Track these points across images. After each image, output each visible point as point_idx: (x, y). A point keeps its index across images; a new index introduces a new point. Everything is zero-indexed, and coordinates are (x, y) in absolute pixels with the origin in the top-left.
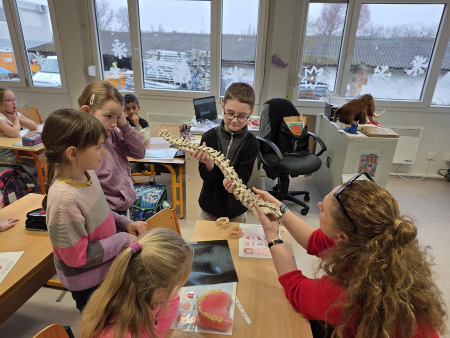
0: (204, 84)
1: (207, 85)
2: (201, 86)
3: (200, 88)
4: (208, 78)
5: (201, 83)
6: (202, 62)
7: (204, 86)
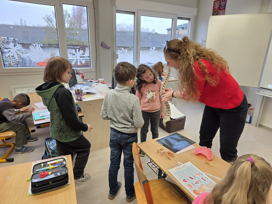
0: (10, 61)
1: (12, 62)
2: (8, 63)
3: (7, 64)
4: (12, 56)
5: (7, 60)
6: (5, 45)
7: (10, 62)
